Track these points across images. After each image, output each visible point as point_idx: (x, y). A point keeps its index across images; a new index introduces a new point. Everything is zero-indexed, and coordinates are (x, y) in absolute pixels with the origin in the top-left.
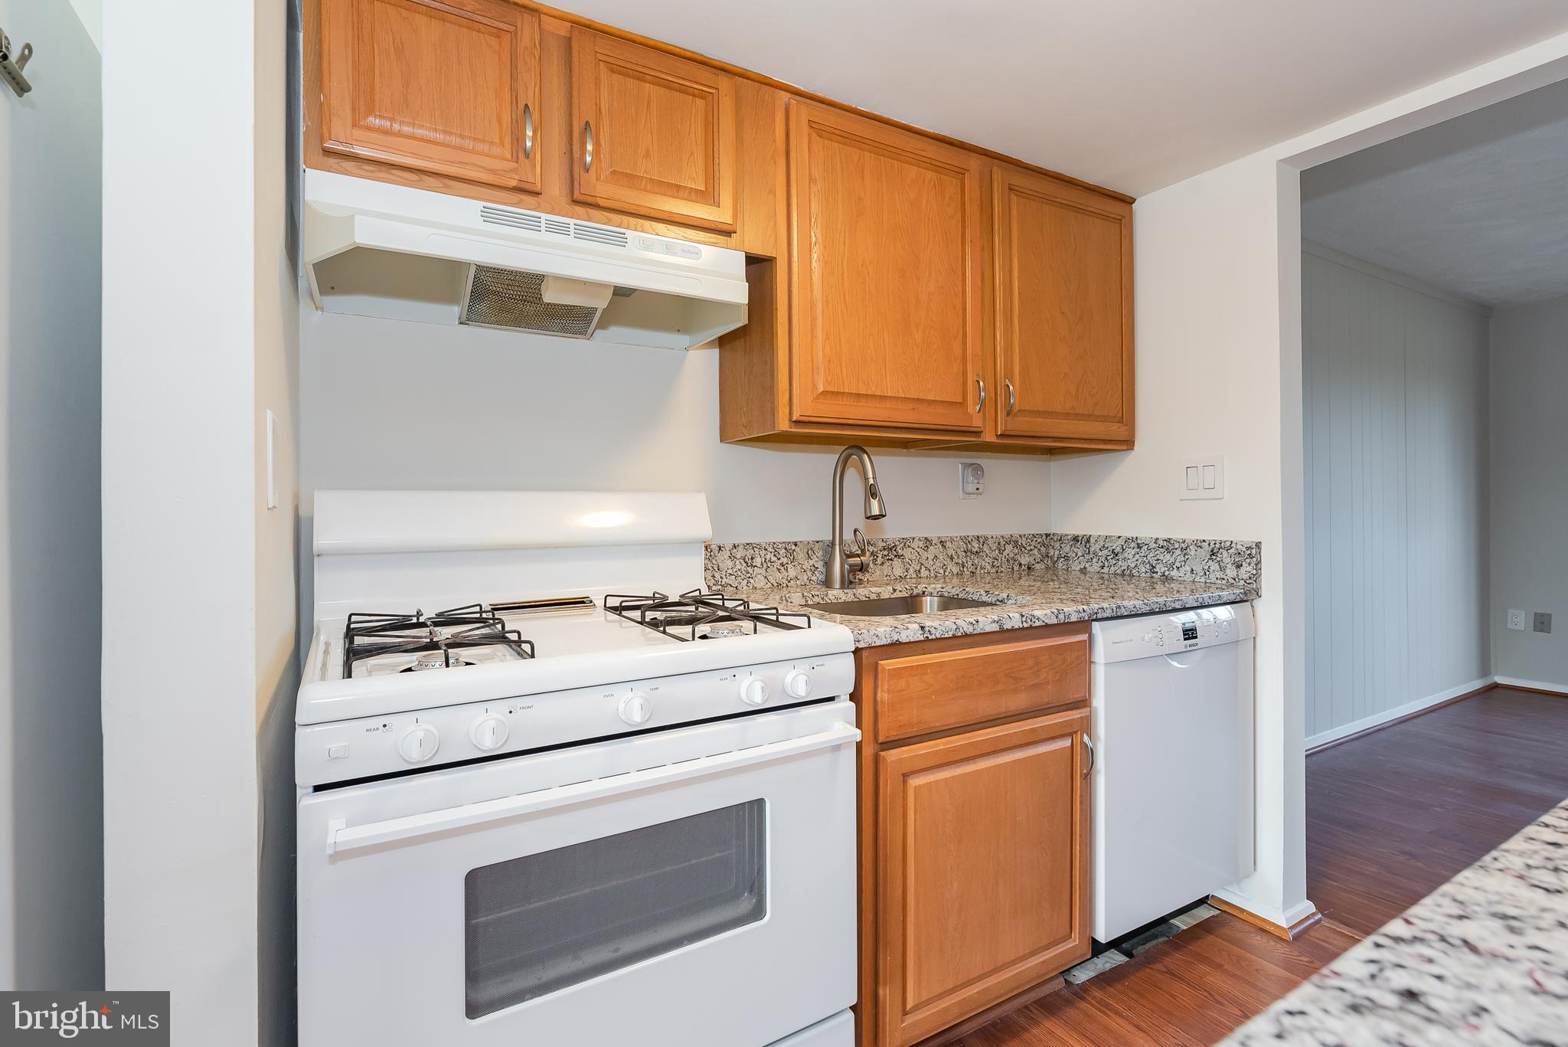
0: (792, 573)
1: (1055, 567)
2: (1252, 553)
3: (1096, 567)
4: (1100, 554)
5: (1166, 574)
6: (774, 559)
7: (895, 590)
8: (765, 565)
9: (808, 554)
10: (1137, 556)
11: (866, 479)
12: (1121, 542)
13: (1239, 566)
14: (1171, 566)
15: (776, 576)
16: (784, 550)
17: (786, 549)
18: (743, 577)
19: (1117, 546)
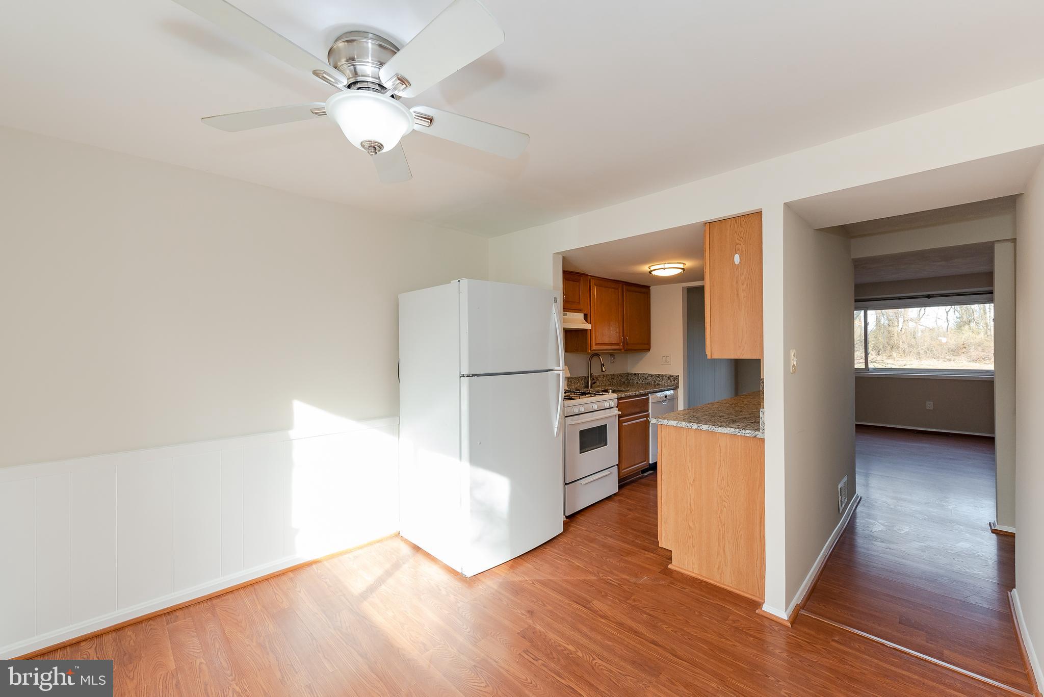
1: (629, 382)
2: (677, 378)
3: (641, 382)
4: (642, 378)
5: (658, 383)
9: (582, 380)
10: (651, 379)
11: (601, 362)
12: (647, 375)
13: (674, 381)
14: (659, 381)
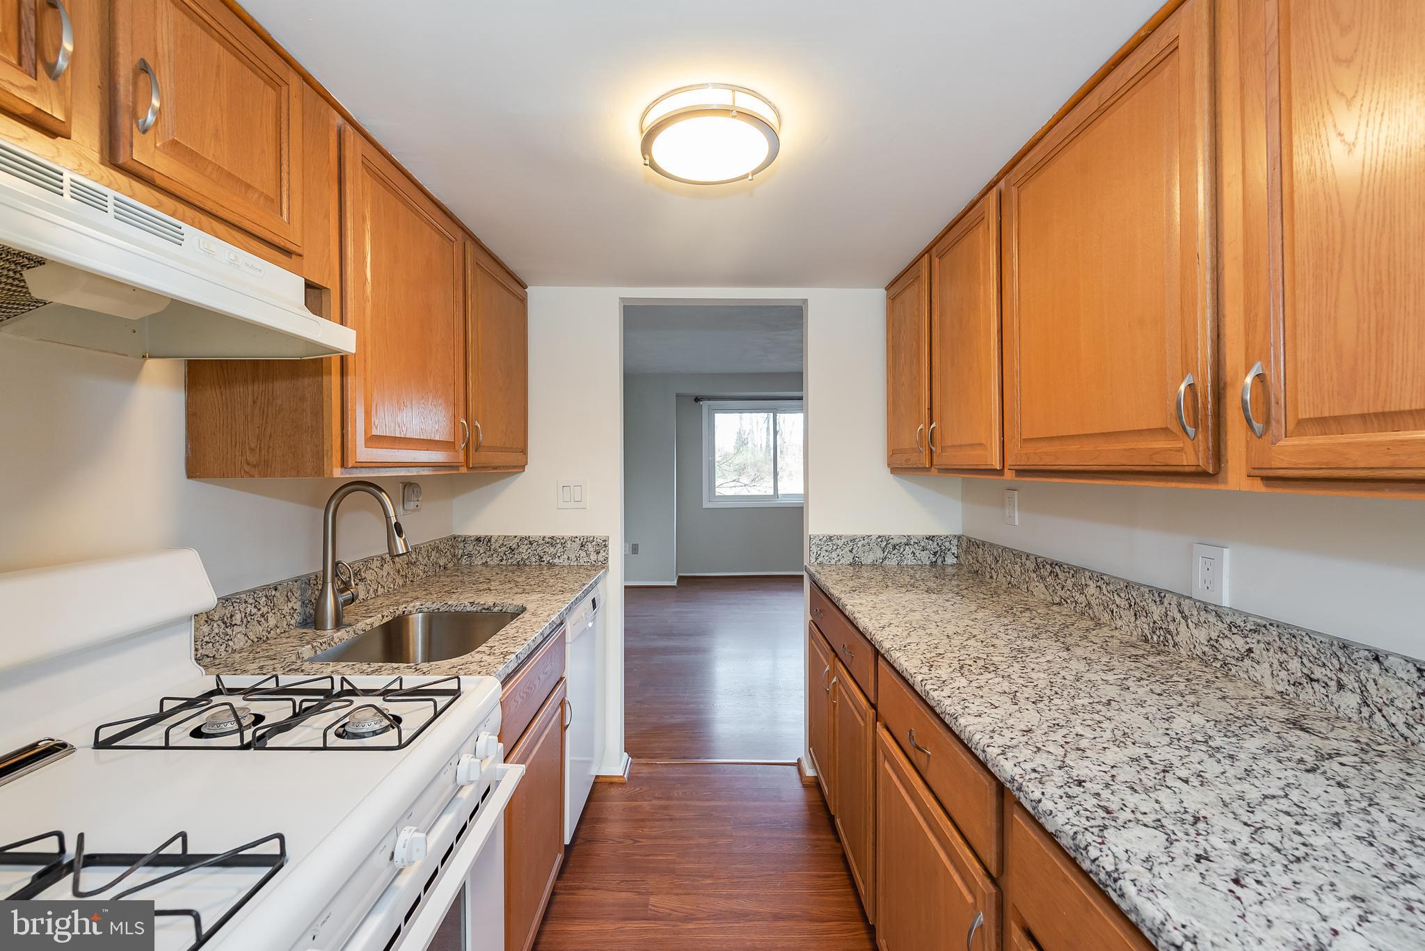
0: (272, 622)
1: (458, 563)
2: (605, 543)
3: (496, 561)
4: (499, 550)
5: (550, 562)
6: (254, 611)
7: (383, 617)
8: (245, 621)
9: (287, 596)
10: (529, 551)
11: (387, 517)
12: (516, 540)
13: (598, 553)
14: (554, 556)
15: (257, 630)
16: (264, 599)
17: (266, 596)
18: (221, 641)
19: (513, 544)
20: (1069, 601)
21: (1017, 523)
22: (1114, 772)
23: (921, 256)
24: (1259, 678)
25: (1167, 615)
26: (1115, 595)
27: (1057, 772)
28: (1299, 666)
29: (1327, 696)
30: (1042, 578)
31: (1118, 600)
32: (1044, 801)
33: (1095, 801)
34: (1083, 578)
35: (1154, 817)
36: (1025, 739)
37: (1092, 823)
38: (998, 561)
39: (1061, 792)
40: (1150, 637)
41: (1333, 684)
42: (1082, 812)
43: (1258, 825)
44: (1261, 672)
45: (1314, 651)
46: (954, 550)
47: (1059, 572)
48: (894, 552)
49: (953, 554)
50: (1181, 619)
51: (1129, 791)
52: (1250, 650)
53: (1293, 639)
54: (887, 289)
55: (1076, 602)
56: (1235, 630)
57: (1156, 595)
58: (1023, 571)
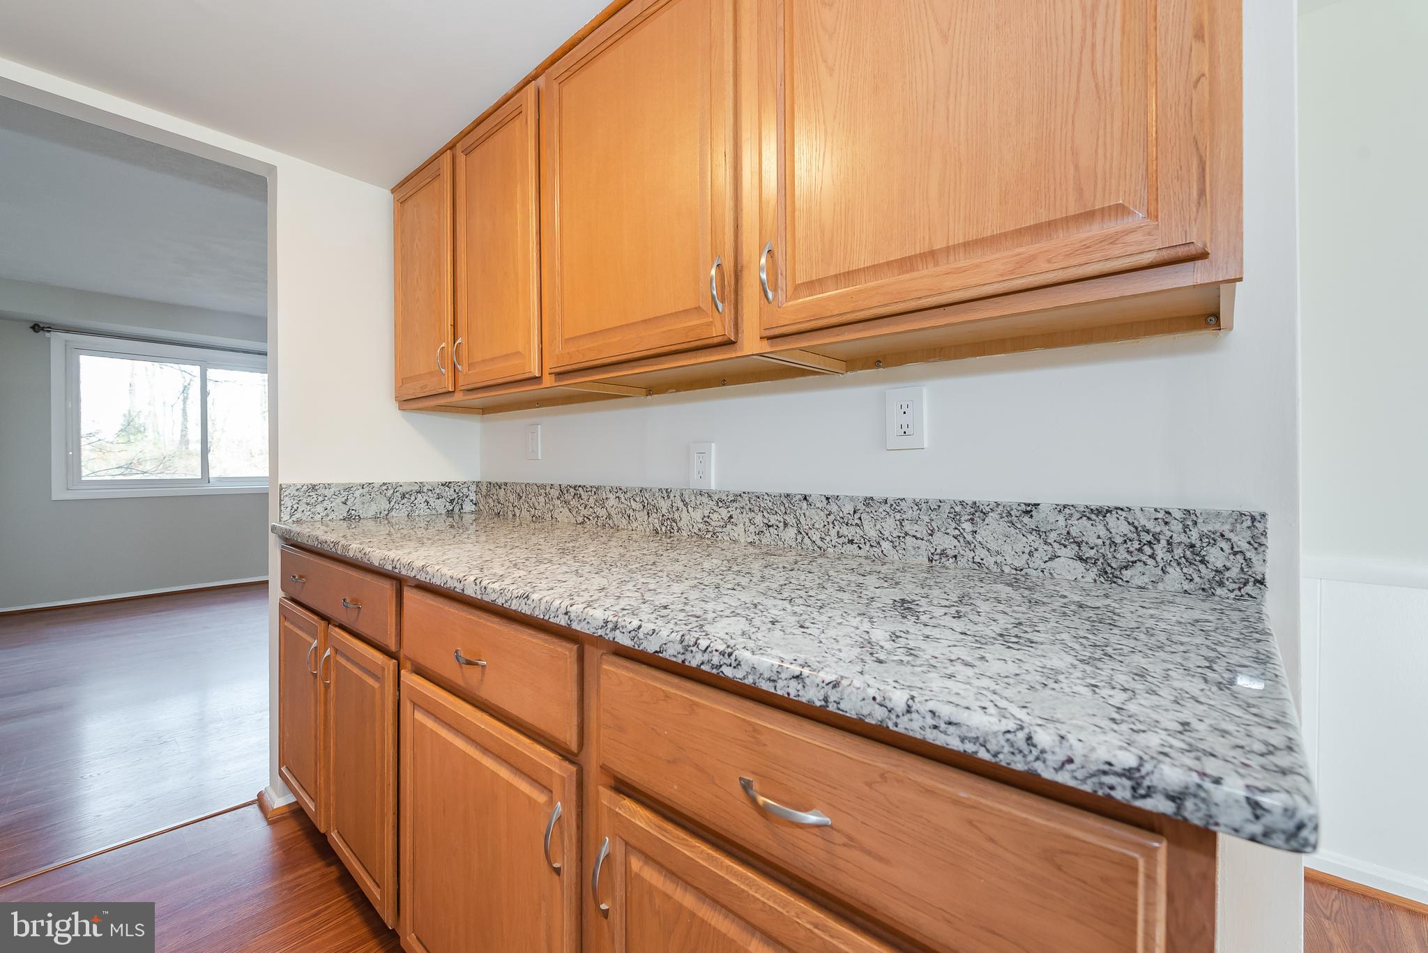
20: (591, 518)
21: (540, 458)
22: (685, 596)
23: (442, 152)
24: (736, 536)
25: (673, 506)
26: (632, 500)
27: (642, 606)
28: (761, 518)
29: (778, 535)
30: (566, 502)
31: (634, 504)
32: (643, 625)
33: (684, 614)
34: (604, 493)
35: (729, 611)
36: (603, 594)
37: (690, 626)
38: (521, 497)
39: (654, 616)
40: (659, 529)
41: (781, 525)
42: (679, 622)
43: (789, 598)
44: (738, 532)
45: (770, 504)
46: (473, 496)
47: (582, 493)
48: (403, 501)
49: (472, 501)
50: (683, 507)
51: (703, 603)
52: (731, 517)
53: (758, 500)
54: (393, 191)
55: (598, 517)
56: (720, 504)
57: (664, 492)
58: (547, 501)
